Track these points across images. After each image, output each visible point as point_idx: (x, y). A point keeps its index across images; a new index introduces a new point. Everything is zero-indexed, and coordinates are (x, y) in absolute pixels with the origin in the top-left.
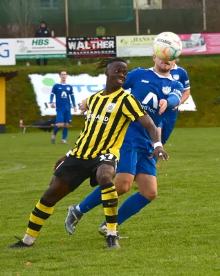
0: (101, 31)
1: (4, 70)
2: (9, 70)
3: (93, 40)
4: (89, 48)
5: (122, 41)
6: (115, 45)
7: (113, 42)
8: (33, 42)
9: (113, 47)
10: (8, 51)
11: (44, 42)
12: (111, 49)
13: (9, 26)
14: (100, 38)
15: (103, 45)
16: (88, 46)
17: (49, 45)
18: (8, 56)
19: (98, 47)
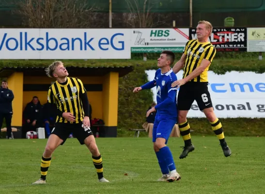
0: (230, 21)
1: (118, 65)
2: (123, 65)
3: (221, 31)
4: (216, 41)
5: (253, 34)
6: (245, 38)
7: (243, 34)
8: (152, 33)
9: (243, 40)
10: (123, 43)
11: (164, 33)
12: (241, 43)
13: (124, 14)
14: (229, 30)
15: (231, 37)
16: (214, 39)
17: (169, 37)
18: (123, 49)
19: (226, 40)
